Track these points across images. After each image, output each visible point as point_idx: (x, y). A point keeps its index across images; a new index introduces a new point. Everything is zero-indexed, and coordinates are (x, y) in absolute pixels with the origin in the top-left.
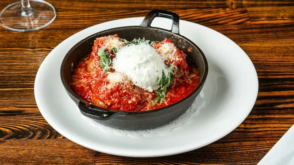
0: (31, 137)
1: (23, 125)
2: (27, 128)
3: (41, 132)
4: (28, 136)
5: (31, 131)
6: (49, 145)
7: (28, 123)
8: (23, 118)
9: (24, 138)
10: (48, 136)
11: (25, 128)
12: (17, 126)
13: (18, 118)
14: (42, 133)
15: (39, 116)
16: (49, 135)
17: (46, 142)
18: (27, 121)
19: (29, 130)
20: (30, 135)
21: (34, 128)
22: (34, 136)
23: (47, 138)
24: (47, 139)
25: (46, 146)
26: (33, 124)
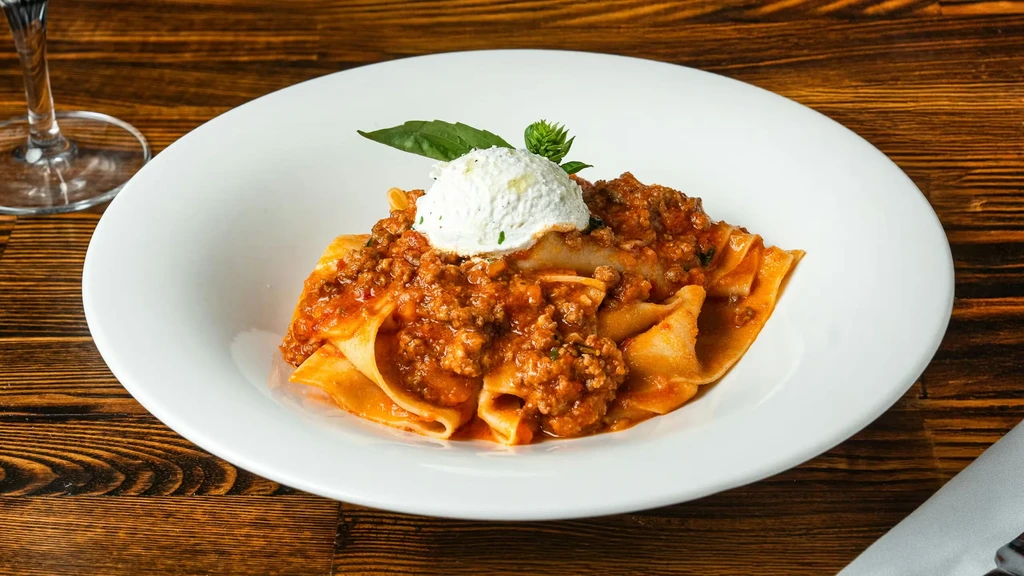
0: (117, 489)
1: (91, 451)
2: (105, 460)
3: (150, 473)
4: (107, 487)
5: (120, 471)
6: (179, 515)
7: (110, 445)
8: (93, 429)
9: (92, 491)
10: (177, 486)
11: (97, 461)
12: (72, 455)
13: (75, 428)
14: (156, 478)
15: (147, 425)
16: (180, 483)
17: (170, 504)
18: (106, 438)
19: (112, 466)
20: (115, 484)
21: (131, 461)
22: (130, 487)
23: (172, 491)
24: (172, 495)
25: (169, 515)
26: (125, 447)
